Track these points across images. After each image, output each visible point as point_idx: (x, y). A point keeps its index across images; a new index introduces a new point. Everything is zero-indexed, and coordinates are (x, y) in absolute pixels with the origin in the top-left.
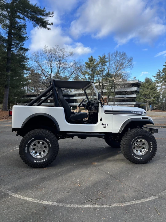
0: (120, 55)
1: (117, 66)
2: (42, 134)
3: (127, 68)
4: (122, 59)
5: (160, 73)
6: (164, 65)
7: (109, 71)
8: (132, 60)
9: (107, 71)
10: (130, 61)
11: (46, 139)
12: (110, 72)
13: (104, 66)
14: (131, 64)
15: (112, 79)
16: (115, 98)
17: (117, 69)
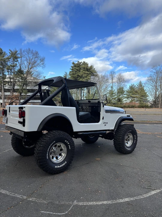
0: (32, 52)
1: (30, 64)
2: (63, 136)
3: (39, 67)
4: (34, 57)
5: (66, 75)
6: (70, 69)
7: (20, 67)
8: (44, 59)
9: (19, 67)
10: (42, 60)
11: (66, 141)
12: (22, 69)
13: (15, 61)
14: (43, 64)
15: (24, 76)
16: (27, 95)
17: (30, 67)
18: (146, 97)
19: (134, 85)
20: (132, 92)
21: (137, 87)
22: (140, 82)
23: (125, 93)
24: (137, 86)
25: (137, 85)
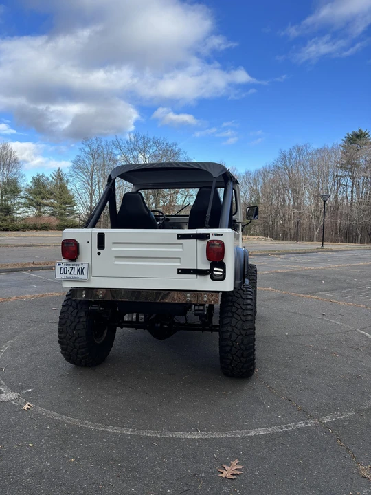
18: (73, 206)
19: (43, 176)
20: (40, 193)
21: (51, 182)
22: (59, 169)
23: (22, 194)
24: (51, 179)
25: (53, 178)
